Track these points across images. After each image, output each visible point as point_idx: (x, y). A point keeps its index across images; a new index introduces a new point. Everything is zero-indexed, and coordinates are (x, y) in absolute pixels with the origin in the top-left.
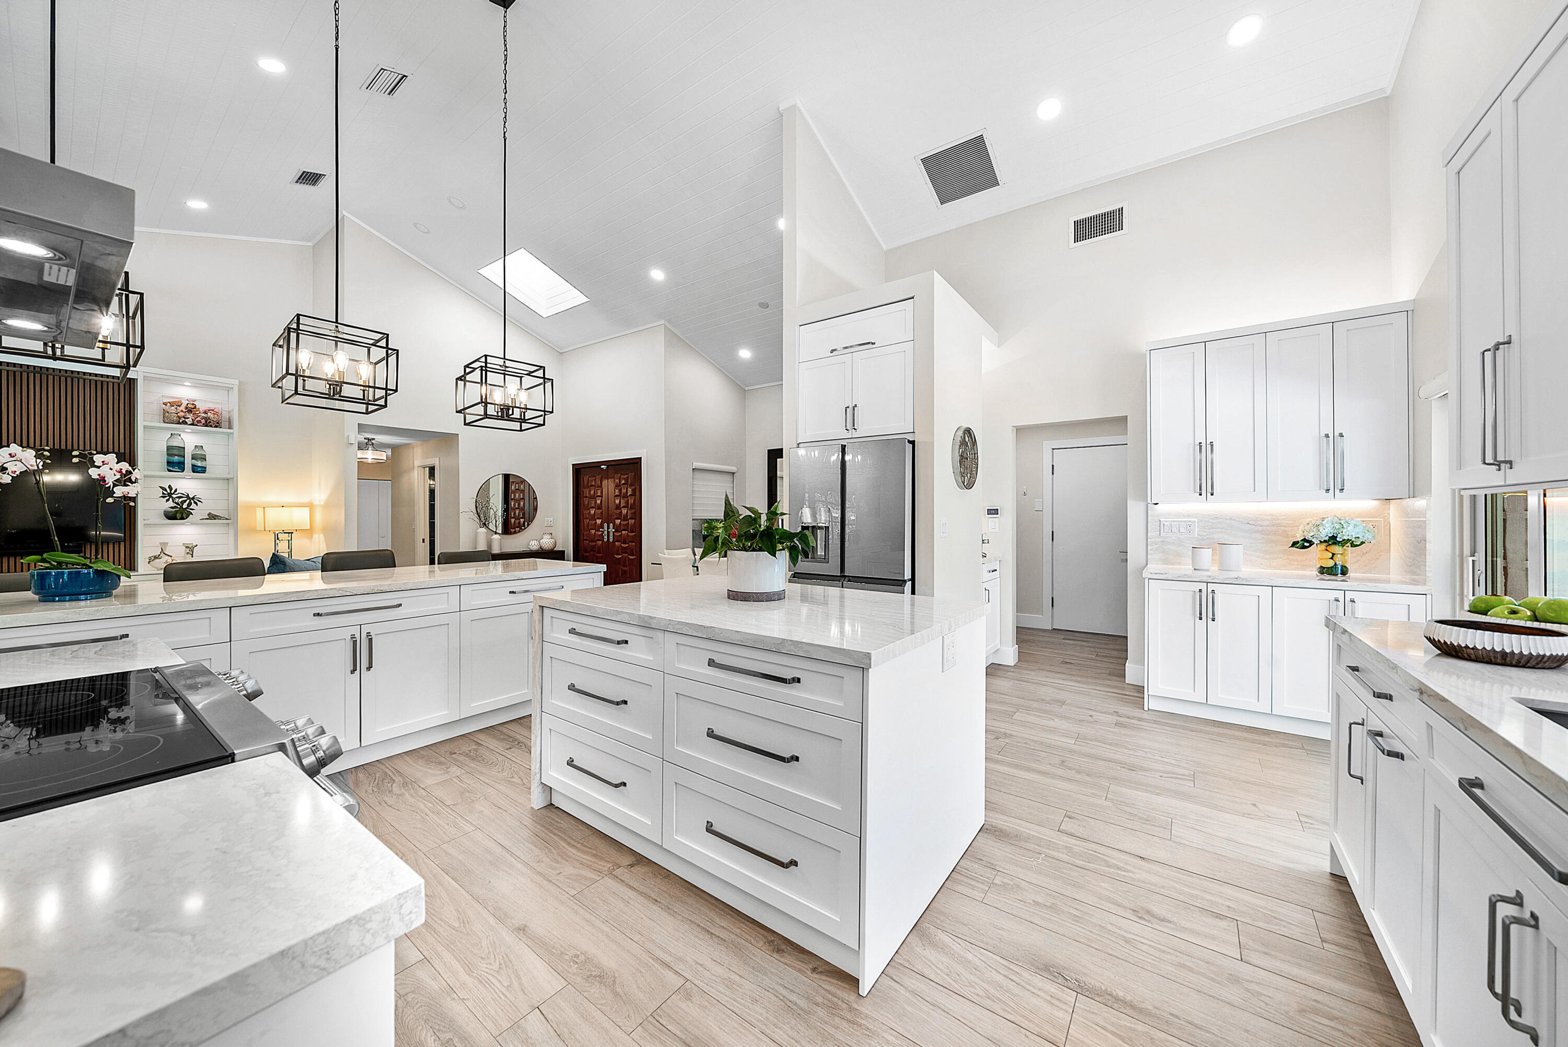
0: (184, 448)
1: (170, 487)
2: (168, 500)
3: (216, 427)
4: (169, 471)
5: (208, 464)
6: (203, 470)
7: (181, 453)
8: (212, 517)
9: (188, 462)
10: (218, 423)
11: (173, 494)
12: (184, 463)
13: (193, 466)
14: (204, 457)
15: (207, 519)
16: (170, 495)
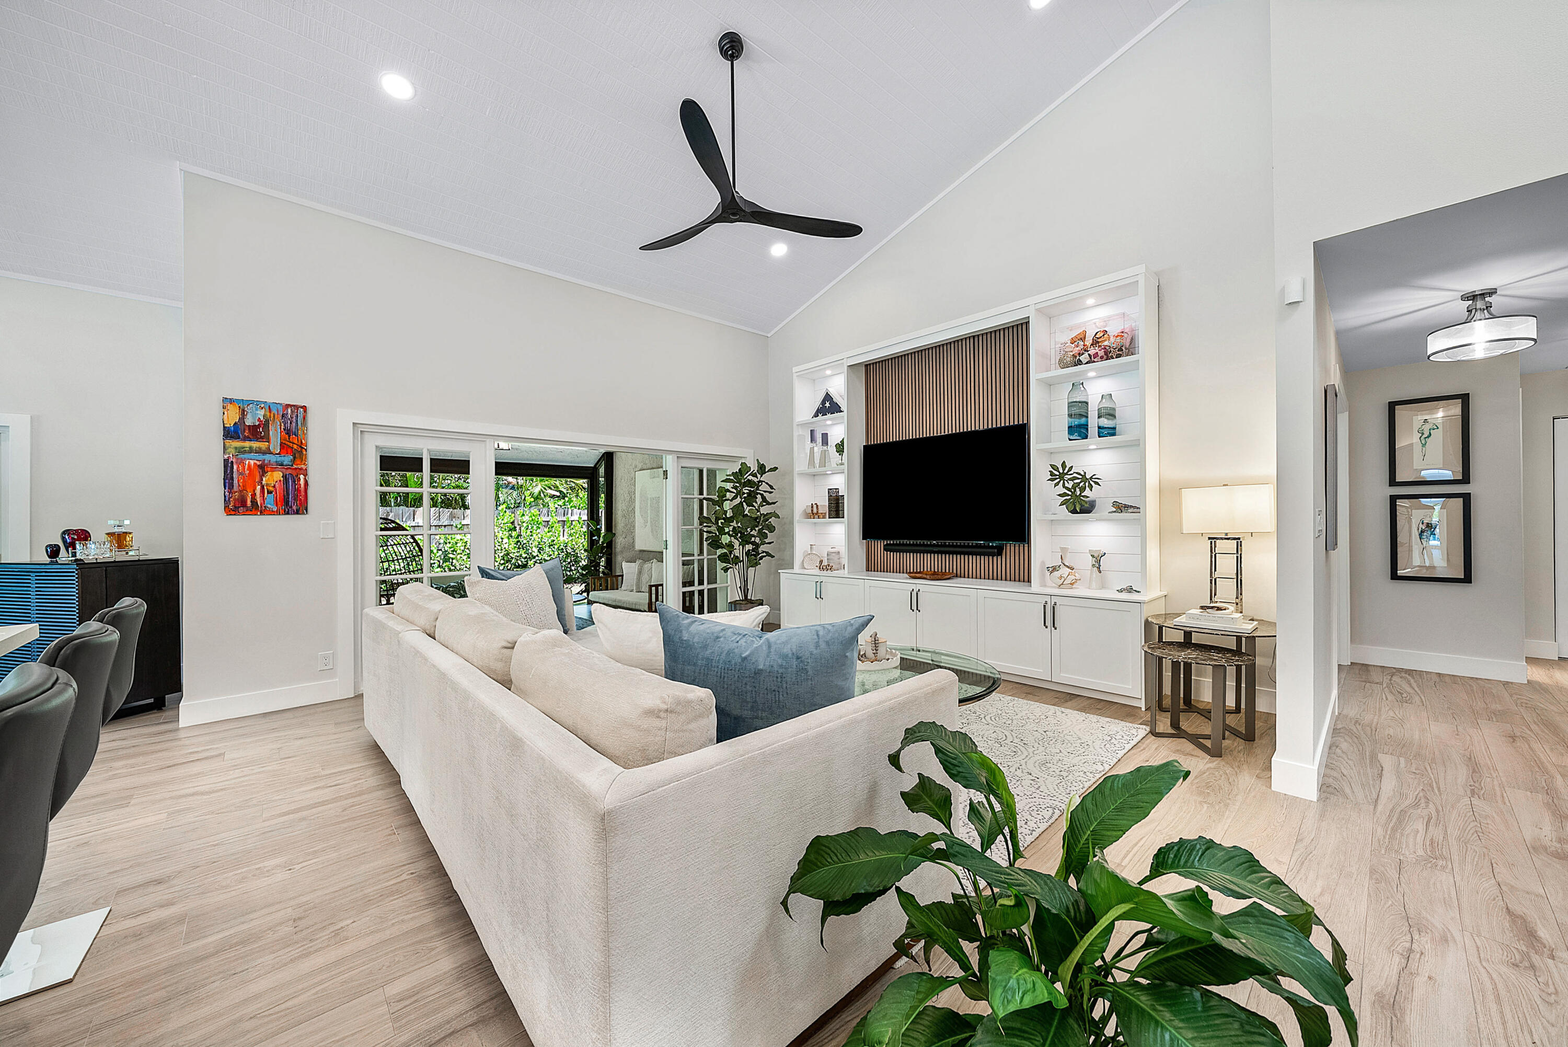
0: (1087, 403)
1: (1064, 465)
2: (1056, 485)
3: (1119, 356)
4: (1070, 440)
5: (1118, 423)
6: (1112, 432)
7: (1082, 411)
8: (1120, 508)
9: (1093, 422)
10: (1121, 350)
11: (1066, 474)
12: (1085, 426)
13: (1099, 428)
14: (1111, 412)
15: (1115, 512)
16: (1061, 476)
